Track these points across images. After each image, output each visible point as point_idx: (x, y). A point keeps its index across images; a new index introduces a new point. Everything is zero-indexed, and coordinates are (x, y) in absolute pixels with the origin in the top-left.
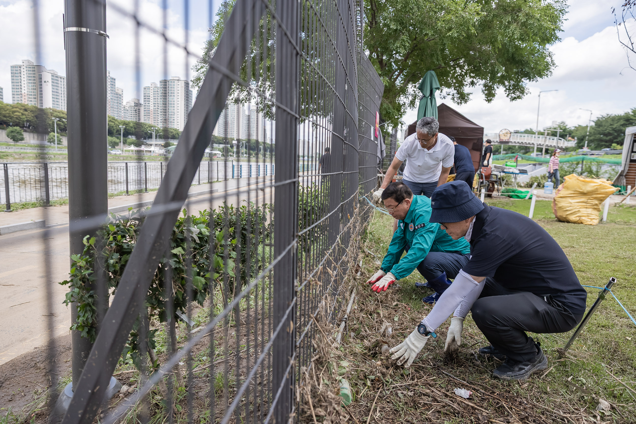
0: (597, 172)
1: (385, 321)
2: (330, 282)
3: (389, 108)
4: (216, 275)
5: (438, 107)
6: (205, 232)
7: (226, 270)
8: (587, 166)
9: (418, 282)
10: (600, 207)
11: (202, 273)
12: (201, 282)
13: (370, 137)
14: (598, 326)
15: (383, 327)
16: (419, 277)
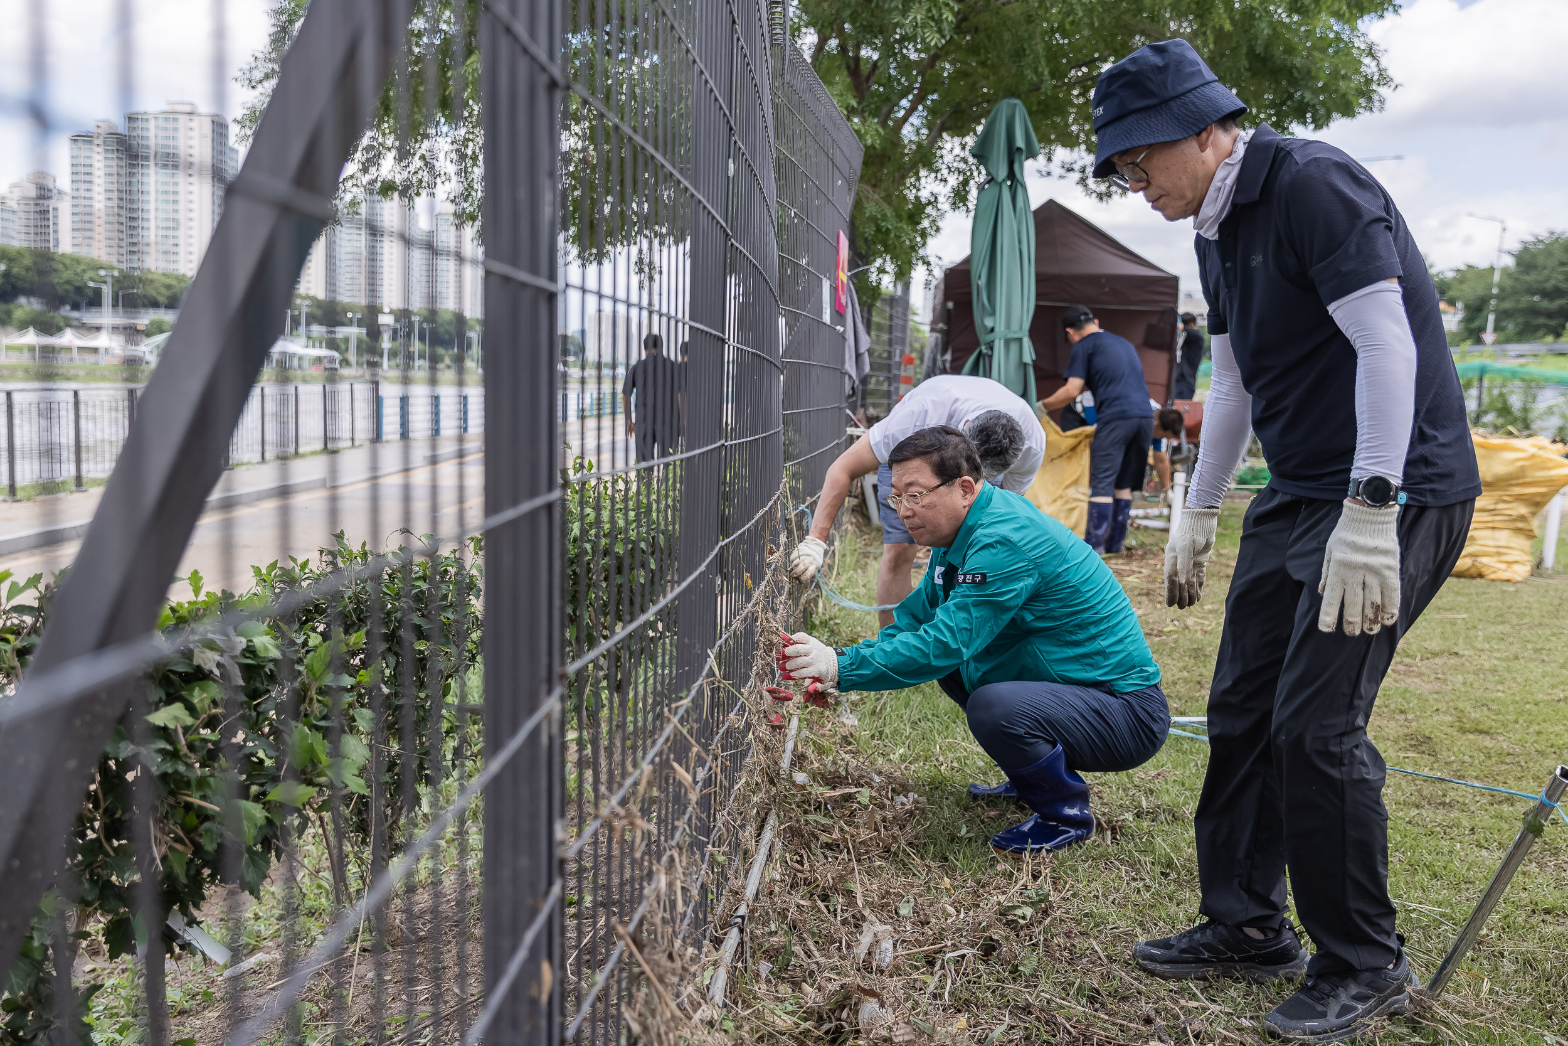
0: (1525, 410)
1: (872, 917)
2: (686, 808)
3: (885, 215)
4: (304, 792)
5: (1036, 212)
6: (266, 649)
7: (339, 775)
8: (1496, 392)
9: (978, 783)
10: (1535, 524)
11: (254, 789)
12: (251, 818)
13: (820, 312)
14: (1534, 912)
15: (866, 940)
16: (981, 764)
